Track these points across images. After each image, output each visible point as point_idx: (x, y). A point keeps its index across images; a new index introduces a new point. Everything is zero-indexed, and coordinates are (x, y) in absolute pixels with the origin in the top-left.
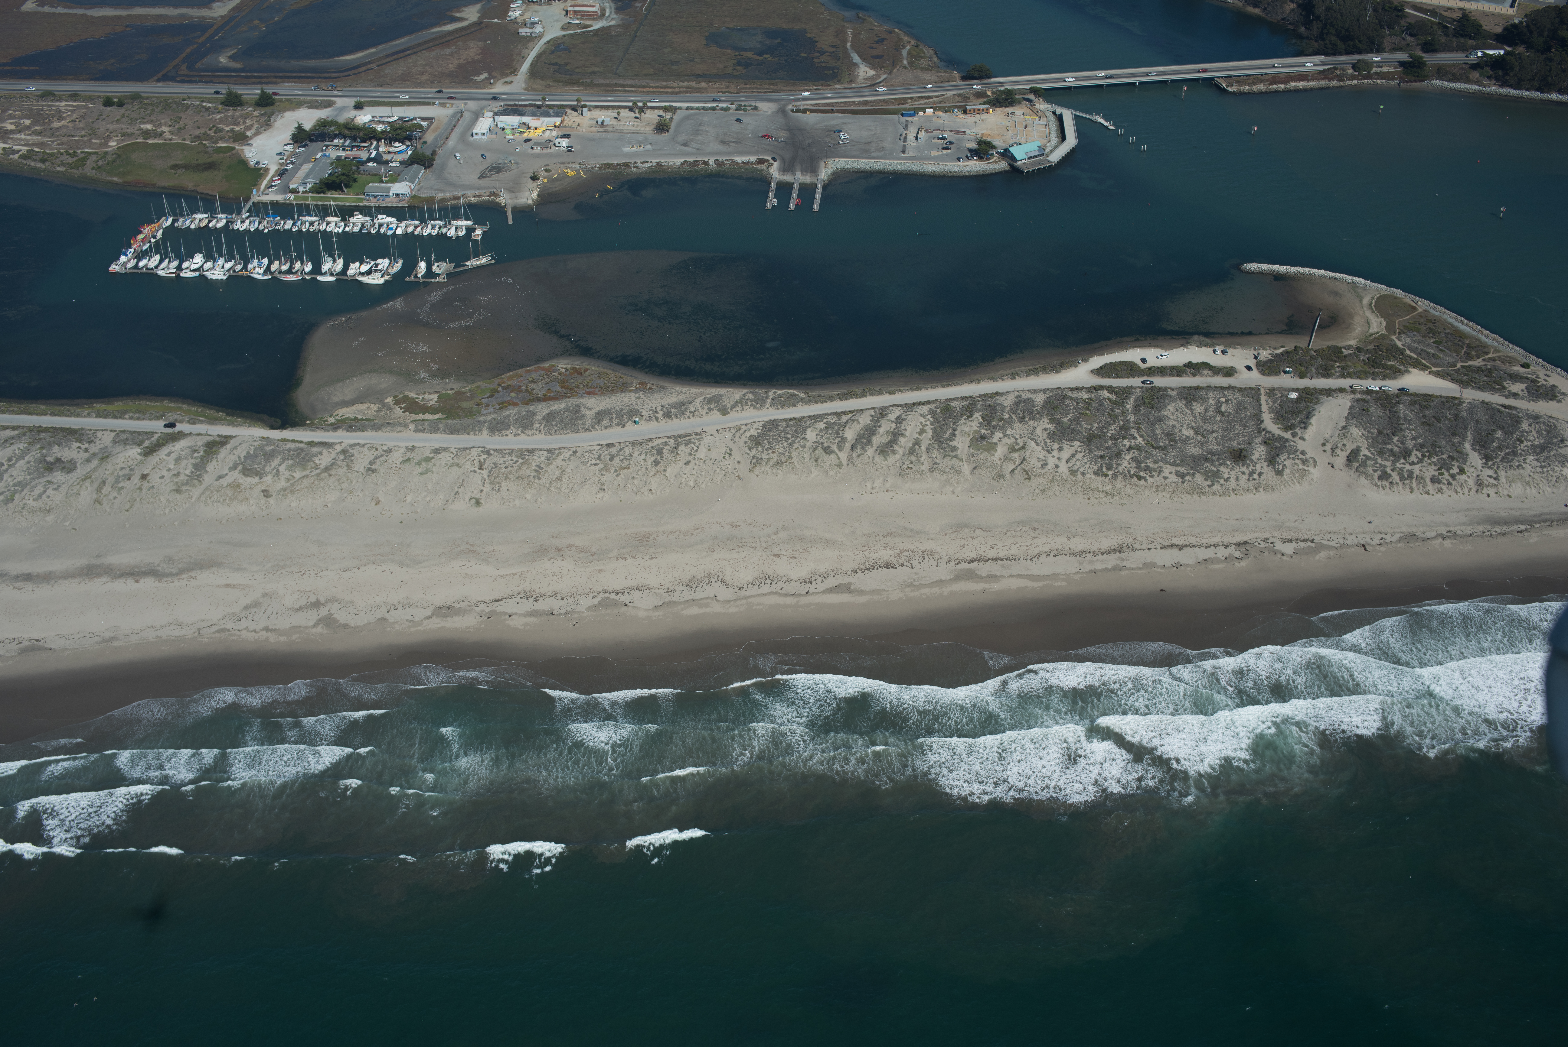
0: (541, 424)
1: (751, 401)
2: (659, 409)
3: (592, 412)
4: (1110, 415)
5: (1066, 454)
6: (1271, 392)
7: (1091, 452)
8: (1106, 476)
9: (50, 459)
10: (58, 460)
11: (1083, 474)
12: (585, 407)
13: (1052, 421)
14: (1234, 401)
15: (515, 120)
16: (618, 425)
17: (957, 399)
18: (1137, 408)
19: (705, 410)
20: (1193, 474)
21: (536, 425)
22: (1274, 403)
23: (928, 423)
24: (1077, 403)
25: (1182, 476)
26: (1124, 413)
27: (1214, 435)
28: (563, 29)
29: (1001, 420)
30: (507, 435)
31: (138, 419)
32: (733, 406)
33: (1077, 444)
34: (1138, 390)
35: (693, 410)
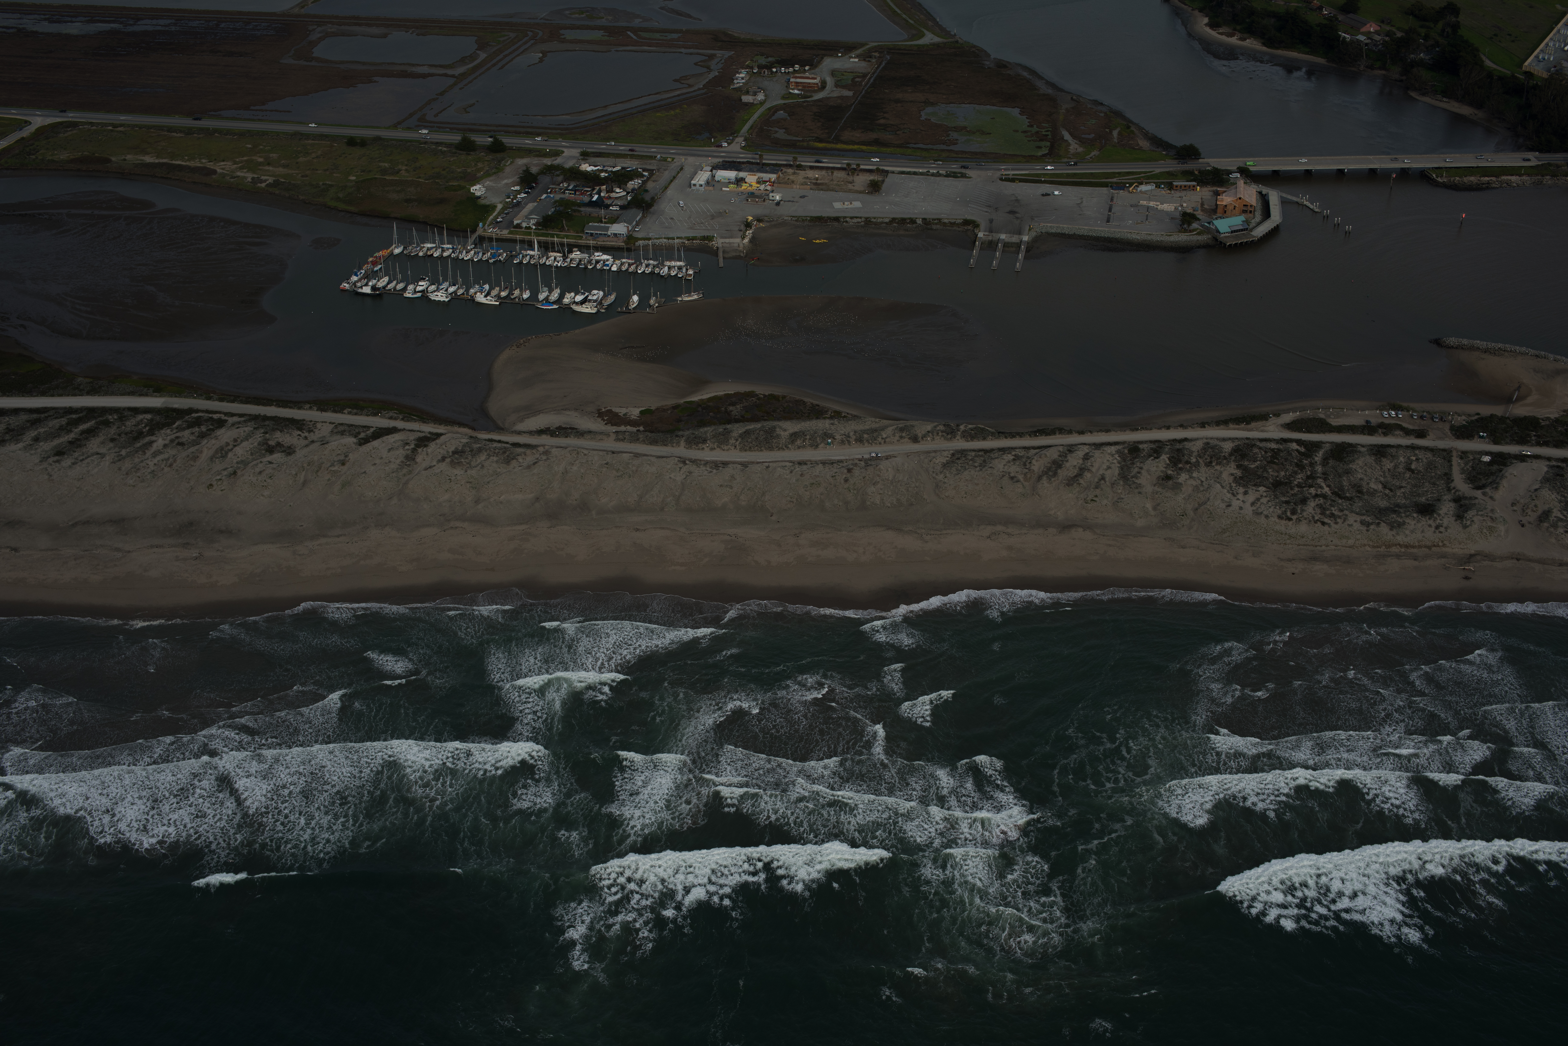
0: (737, 440)
1: (942, 432)
2: (852, 434)
3: (787, 433)
4: (1297, 465)
5: (1251, 498)
6: (1464, 454)
7: (1276, 497)
8: (1290, 519)
9: (272, 443)
10: (279, 444)
11: (1267, 517)
12: (781, 428)
13: (1239, 467)
14: (1425, 460)
15: (731, 174)
16: (811, 445)
17: (1146, 442)
18: (1325, 461)
19: (897, 438)
20: (1378, 524)
21: (732, 441)
22: (1466, 464)
23: (1115, 461)
24: (1266, 452)
25: (1368, 525)
26: (1312, 465)
27: (1403, 490)
28: (783, 98)
29: (1187, 462)
30: (703, 449)
31: (356, 414)
32: (924, 436)
33: (1262, 489)
34: (1328, 445)
35: (884, 436)
